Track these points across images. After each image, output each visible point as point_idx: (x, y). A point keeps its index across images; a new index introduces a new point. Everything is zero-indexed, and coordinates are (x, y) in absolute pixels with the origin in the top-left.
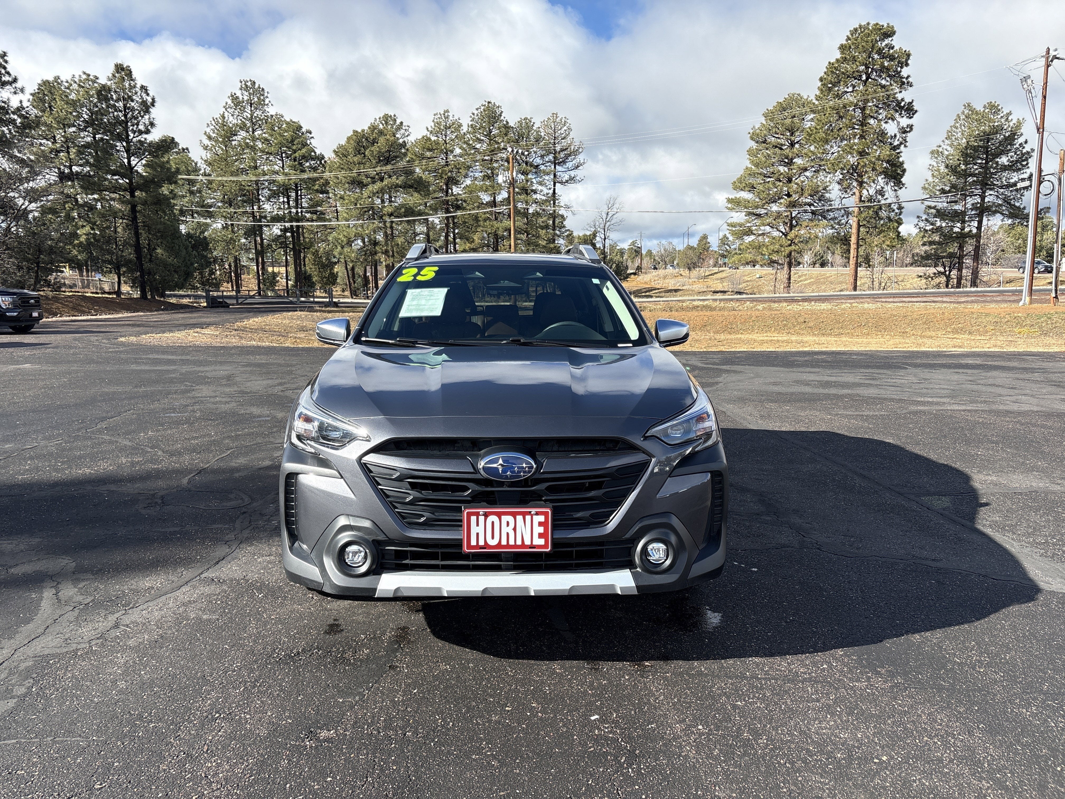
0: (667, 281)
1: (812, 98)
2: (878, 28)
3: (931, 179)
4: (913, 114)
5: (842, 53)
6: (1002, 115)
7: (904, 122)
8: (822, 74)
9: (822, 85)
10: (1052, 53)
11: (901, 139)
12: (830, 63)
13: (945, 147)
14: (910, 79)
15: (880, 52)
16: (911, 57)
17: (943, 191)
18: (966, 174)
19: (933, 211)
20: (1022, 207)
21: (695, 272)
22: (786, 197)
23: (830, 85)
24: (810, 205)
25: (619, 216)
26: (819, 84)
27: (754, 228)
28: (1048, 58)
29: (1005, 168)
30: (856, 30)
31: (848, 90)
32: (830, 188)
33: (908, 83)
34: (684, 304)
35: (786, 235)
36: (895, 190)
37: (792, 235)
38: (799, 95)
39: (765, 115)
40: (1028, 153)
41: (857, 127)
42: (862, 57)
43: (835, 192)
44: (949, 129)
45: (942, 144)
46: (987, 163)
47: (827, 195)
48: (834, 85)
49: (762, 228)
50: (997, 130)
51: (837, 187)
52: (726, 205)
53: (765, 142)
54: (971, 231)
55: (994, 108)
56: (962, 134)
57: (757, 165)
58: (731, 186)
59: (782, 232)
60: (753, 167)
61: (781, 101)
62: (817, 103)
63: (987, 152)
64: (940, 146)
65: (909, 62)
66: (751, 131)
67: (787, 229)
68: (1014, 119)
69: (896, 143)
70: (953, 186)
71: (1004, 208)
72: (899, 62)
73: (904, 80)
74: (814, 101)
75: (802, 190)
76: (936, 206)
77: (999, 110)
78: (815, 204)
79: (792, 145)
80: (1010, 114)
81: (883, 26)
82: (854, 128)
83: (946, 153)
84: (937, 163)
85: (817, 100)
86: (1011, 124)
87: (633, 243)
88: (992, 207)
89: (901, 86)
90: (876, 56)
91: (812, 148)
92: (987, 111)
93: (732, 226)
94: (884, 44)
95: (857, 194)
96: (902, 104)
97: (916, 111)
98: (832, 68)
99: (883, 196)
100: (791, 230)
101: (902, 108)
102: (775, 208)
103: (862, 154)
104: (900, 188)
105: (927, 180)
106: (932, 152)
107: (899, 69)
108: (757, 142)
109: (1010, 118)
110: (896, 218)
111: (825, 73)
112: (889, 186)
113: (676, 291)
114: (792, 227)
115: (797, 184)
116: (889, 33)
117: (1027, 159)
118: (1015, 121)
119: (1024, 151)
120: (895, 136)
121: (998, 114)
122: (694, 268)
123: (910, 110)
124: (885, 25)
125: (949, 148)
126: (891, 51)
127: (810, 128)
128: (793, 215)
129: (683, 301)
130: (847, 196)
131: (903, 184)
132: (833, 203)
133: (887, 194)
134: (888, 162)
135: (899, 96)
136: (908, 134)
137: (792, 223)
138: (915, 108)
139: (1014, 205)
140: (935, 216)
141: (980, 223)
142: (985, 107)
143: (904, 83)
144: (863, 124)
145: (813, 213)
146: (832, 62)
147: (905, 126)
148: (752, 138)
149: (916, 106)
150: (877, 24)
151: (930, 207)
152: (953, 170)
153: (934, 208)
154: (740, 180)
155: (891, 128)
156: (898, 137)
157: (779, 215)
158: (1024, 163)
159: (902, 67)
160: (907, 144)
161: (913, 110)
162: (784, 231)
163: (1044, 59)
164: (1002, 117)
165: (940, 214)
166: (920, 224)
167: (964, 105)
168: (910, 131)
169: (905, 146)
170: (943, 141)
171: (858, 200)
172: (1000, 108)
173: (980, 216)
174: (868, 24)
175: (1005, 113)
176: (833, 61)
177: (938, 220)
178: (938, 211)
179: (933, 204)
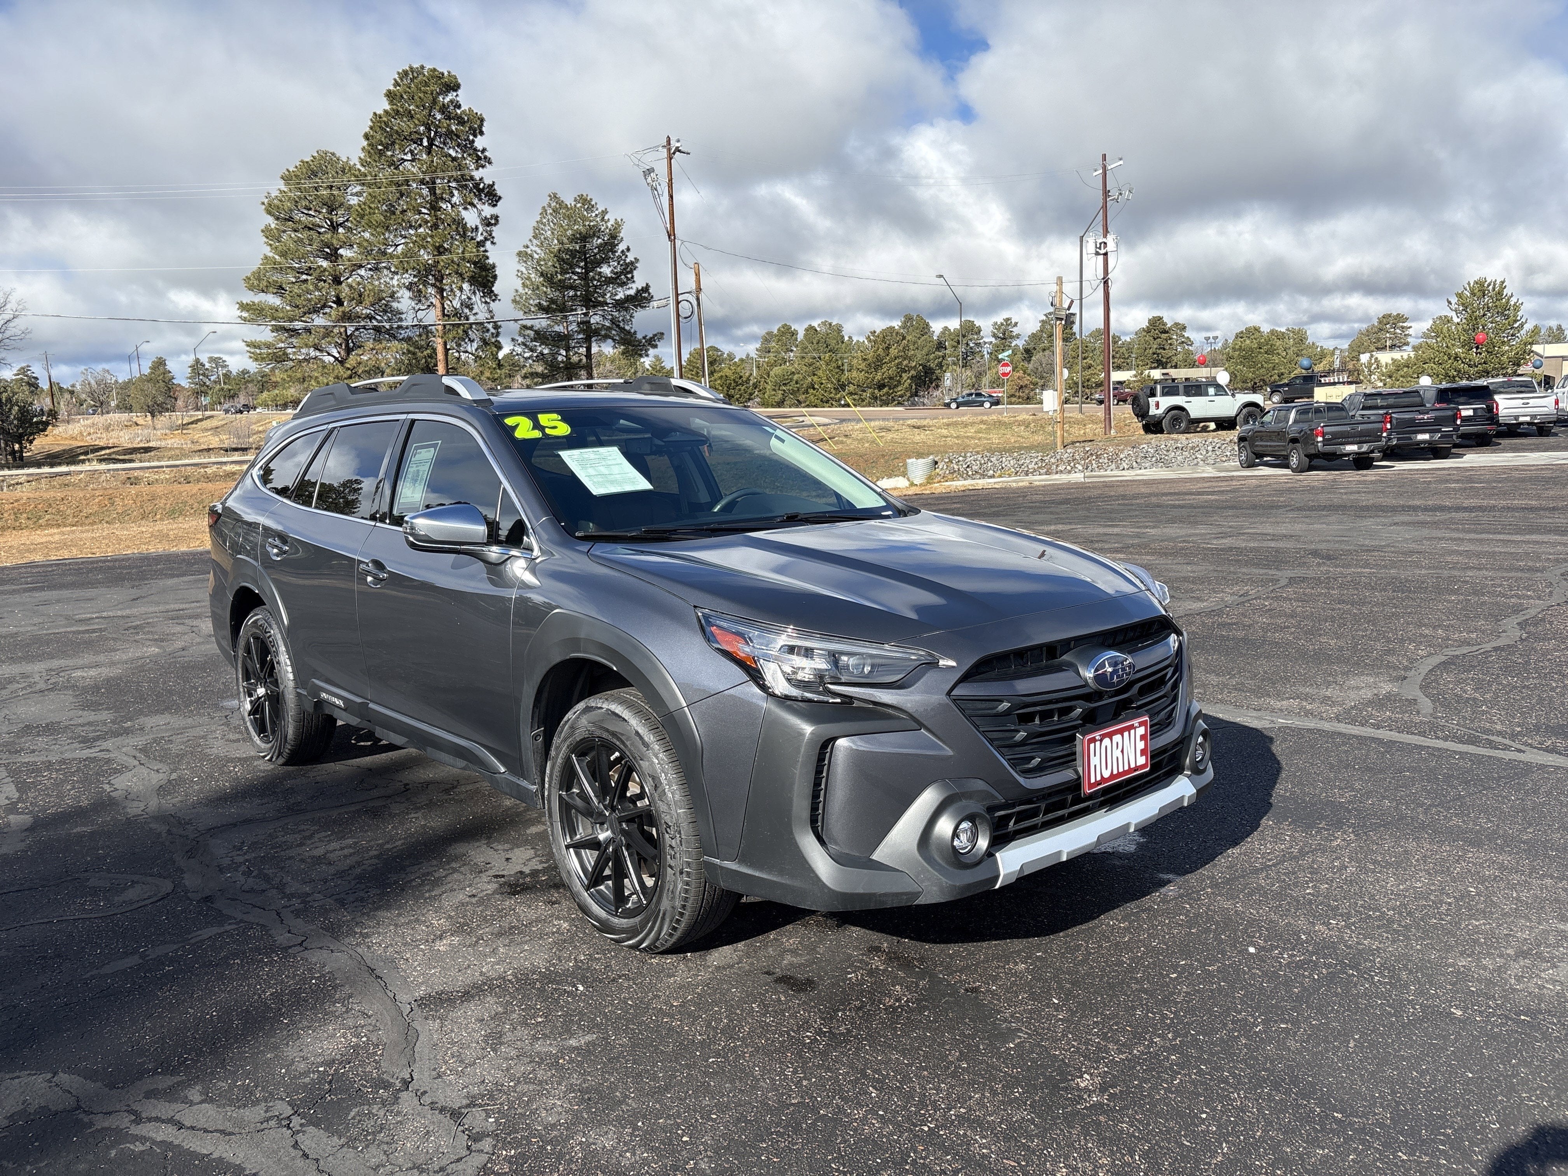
0: (114, 434)
1: (355, 161)
2: (437, 76)
3: (521, 290)
4: (497, 201)
5: (391, 103)
6: (597, 212)
7: (488, 211)
8: (368, 129)
9: (369, 145)
10: (674, 144)
11: (485, 234)
12: (375, 114)
13: (534, 248)
14: (487, 154)
15: (443, 109)
16: (485, 124)
17: (540, 307)
18: (562, 286)
19: (532, 333)
20: (632, 331)
21: (163, 420)
22: (334, 306)
23: (380, 147)
24: (371, 318)
25: (19, 325)
26: (365, 143)
27: (289, 351)
28: (669, 150)
29: (609, 281)
30: (406, 73)
31: (405, 157)
32: (399, 295)
33: (485, 157)
34: (209, 471)
35: (342, 362)
36: (486, 302)
37: (352, 361)
38: (333, 154)
39: (286, 179)
40: (632, 263)
41: (424, 210)
42: (421, 114)
43: (405, 302)
44: (535, 224)
45: (529, 244)
46: (587, 273)
47: (395, 305)
48: (386, 148)
49: (303, 351)
50: (594, 232)
51: (407, 294)
52: (238, 313)
53: (290, 219)
54: (580, 360)
55: (586, 202)
56: (553, 233)
57: (283, 254)
58: (243, 285)
59: (334, 357)
60: (277, 257)
61: (308, 159)
62: (363, 169)
63: (586, 259)
64: (527, 247)
65: (484, 129)
66: (266, 201)
67: (343, 353)
68: (611, 218)
69: (480, 238)
70: (552, 301)
71: (614, 332)
72: (470, 128)
73: (479, 153)
74: (359, 166)
75: (360, 296)
76: (532, 326)
77: (593, 206)
78: (379, 318)
79: (334, 227)
80: (605, 212)
81: (443, 74)
82: (420, 213)
83: (536, 256)
84: (527, 268)
85: (363, 165)
86: (609, 225)
87: (23, 371)
88: (601, 329)
89: (477, 162)
90: (439, 116)
91: (367, 235)
92: (579, 205)
93: (255, 347)
94: (447, 99)
95: (438, 305)
96: (481, 186)
97: (500, 198)
98: (379, 123)
99: (471, 309)
100: (348, 355)
101: (481, 191)
102: (319, 321)
103: (440, 250)
104: (493, 301)
105: (517, 291)
106: (519, 254)
107: (471, 137)
108: (277, 219)
109: (606, 218)
110: (493, 340)
111: (371, 128)
112: (478, 296)
113: (147, 450)
114: (349, 351)
115: (350, 286)
116: (454, 86)
117: (631, 272)
118: (612, 222)
119: (628, 260)
120: (477, 228)
121: (592, 212)
122: (160, 412)
123: (491, 195)
124: (446, 74)
125: (539, 251)
126: (459, 111)
127: (359, 205)
128: (349, 333)
129: (204, 466)
130: (423, 308)
131: (496, 295)
132: (403, 316)
133: (475, 307)
134: (475, 263)
135: (477, 175)
136: (494, 228)
137: (349, 345)
138: (499, 193)
139: (624, 328)
140: (535, 340)
141: (589, 349)
142: (575, 200)
143: (482, 159)
144: (434, 207)
145: (377, 329)
146: (378, 113)
147: (489, 217)
148: (269, 213)
149: (499, 190)
150: (435, 70)
151: (525, 327)
152: (548, 279)
153: (531, 328)
154: (258, 275)
155: (471, 218)
156: (481, 229)
157: (327, 332)
158: (629, 276)
159: (475, 136)
160: (495, 240)
161: (495, 195)
162: (337, 355)
163: (665, 150)
164: (596, 215)
165: (541, 336)
166: (516, 349)
167: (550, 196)
168: (495, 224)
169: (493, 243)
170: (530, 240)
171: (440, 314)
172: (593, 203)
173: (588, 340)
174: (422, 67)
175: (600, 210)
176: (380, 112)
177: (538, 344)
178: (537, 332)
179: (529, 323)
